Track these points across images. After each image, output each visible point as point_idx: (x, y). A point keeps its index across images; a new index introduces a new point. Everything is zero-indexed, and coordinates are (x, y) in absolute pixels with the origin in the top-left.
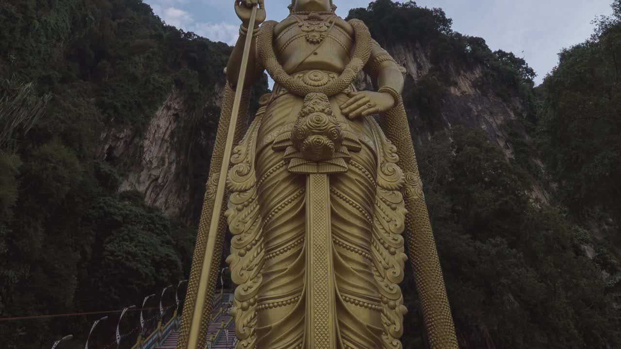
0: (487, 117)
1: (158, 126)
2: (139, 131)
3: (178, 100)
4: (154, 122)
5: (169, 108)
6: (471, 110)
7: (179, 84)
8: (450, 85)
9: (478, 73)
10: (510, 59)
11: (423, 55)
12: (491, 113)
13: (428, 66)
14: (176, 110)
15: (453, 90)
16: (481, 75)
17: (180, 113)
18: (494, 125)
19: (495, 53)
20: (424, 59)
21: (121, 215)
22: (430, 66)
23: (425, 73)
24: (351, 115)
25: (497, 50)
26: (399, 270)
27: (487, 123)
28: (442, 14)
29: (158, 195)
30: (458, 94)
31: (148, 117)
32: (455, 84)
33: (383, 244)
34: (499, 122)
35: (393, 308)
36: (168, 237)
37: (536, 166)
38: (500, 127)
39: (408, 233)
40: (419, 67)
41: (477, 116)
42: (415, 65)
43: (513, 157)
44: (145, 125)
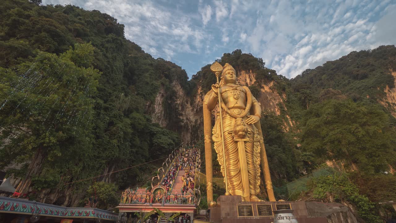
0: (273, 100)
1: (158, 100)
2: (153, 102)
3: (163, 90)
4: (157, 99)
5: (160, 93)
6: (268, 98)
7: (163, 84)
8: (261, 88)
9: (272, 84)
10: (284, 79)
11: (252, 76)
12: (275, 99)
13: (254, 80)
14: (162, 93)
15: (262, 90)
16: (273, 85)
17: (164, 95)
18: (275, 104)
19: (279, 75)
20: (253, 78)
21: (156, 131)
22: (255, 80)
23: (253, 83)
24: (248, 124)
25: (280, 75)
26: (259, 162)
27: (273, 103)
28: (262, 60)
29: (159, 121)
30: (264, 91)
31: (155, 98)
32: (263, 88)
33: (255, 156)
34: (277, 103)
35: (258, 171)
36: (169, 136)
37: (287, 118)
38: (277, 105)
39: (261, 153)
40: (251, 80)
41: (270, 100)
42: (249, 79)
43: (279, 114)
44: (154, 100)
